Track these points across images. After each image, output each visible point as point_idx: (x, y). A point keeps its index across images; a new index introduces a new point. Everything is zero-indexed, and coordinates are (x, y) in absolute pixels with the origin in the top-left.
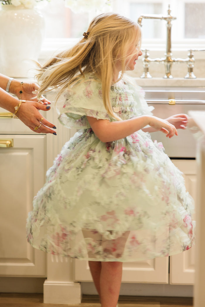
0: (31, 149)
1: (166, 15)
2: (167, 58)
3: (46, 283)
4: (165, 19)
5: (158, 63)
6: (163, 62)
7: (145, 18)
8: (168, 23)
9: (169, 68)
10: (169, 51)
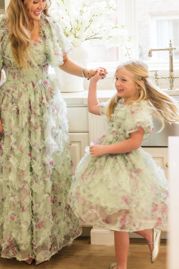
0: (80, 142)
1: (168, 47)
2: (171, 75)
3: (92, 231)
4: (168, 49)
5: (164, 79)
6: (168, 79)
7: (154, 50)
8: (170, 52)
9: (172, 82)
10: (172, 70)
